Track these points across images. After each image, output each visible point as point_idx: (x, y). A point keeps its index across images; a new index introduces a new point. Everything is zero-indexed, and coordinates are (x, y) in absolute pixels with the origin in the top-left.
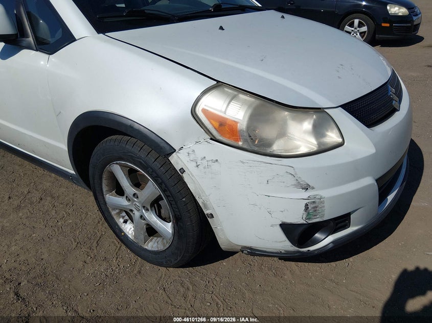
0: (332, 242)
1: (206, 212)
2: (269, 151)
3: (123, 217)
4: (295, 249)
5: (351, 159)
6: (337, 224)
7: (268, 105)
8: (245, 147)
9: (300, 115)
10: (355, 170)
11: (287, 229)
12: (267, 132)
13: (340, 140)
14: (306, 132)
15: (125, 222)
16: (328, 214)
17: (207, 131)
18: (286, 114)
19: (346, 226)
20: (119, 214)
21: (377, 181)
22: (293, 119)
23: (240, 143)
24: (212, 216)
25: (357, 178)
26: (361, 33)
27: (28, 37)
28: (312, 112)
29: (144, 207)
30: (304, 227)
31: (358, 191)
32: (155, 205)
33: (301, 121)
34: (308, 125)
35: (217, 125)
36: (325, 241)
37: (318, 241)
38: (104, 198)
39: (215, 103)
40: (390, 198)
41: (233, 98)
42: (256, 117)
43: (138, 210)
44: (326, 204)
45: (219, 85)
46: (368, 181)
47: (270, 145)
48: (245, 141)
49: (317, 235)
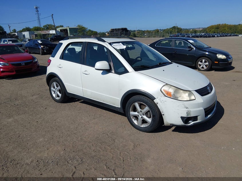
0: (193, 124)
1: (162, 114)
2: (178, 99)
3: (134, 119)
4: (184, 124)
5: (197, 103)
6: (194, 119)
7: (178, 89)
8: (173, 98)
9: (185, 92)
10: (198, 105)
11: (182, 118)
12: (178, 95)
13: (195, 98)
14: (186, 96)
15: (135, 120)
16: (192, 115)
17: (164, 94)
18: (182, 91)
19: (197, 120)
20: (133, 117)
21: (204, 109)
22: (183, 93)
23: (172, 97)
24: (164, 115)
25: (199, 107)
26: (205, 65)
27: (112, 70)
28: (188, 91)
29: (143, 114)
30: (186, 118)
31: (199, 110)
32: (146, 114)
33: (185, 93)
34: (187, 94)
35: (166, 93)
36: (192, 123)
37: (190, 123)
38: (129, 113)
39: (166, 88)
40: (209, 116)
41: (170, 87)
42: (175, 92)
43: (141, 115)
44: (192, 112)
45: (167, 84)
46: (202, 108)
47: (178, 98)
48: (173, 97)
49: (190, 121)
